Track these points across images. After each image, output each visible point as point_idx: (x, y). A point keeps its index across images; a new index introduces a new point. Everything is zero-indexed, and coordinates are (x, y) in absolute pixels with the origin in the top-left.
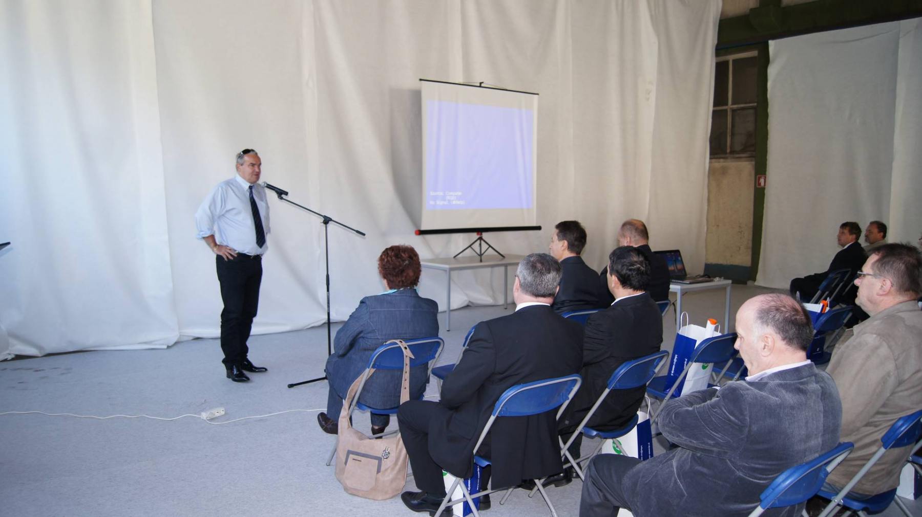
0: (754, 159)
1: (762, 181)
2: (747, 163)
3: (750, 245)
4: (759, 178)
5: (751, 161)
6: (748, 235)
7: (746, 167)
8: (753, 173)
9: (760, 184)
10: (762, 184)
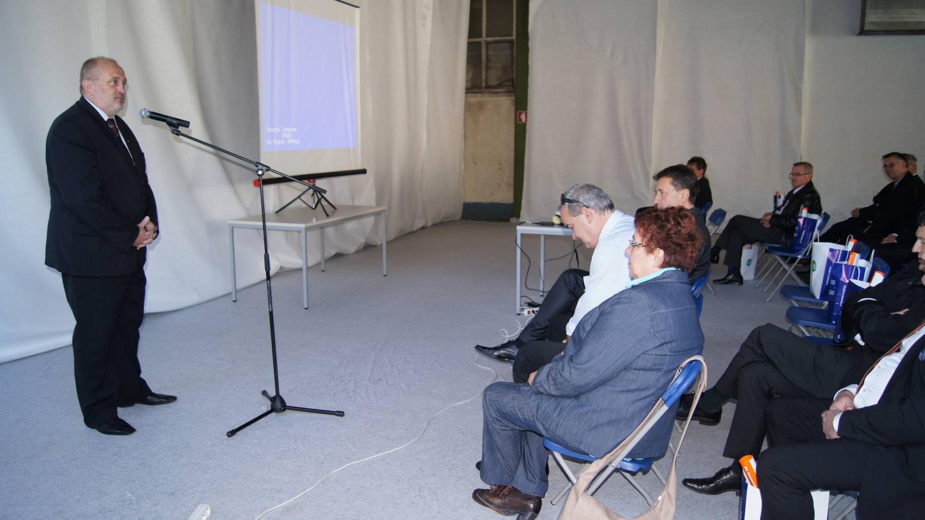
0: (513, 94)
1: (523, 117)
2: (505, 98)
3: (512, 181)
4: (520, 114)
5: (511, 96)
6: (509, 172)
7: (504, 103)
8: (513, 108)
9: (520, 120)
10: (524, 120)
